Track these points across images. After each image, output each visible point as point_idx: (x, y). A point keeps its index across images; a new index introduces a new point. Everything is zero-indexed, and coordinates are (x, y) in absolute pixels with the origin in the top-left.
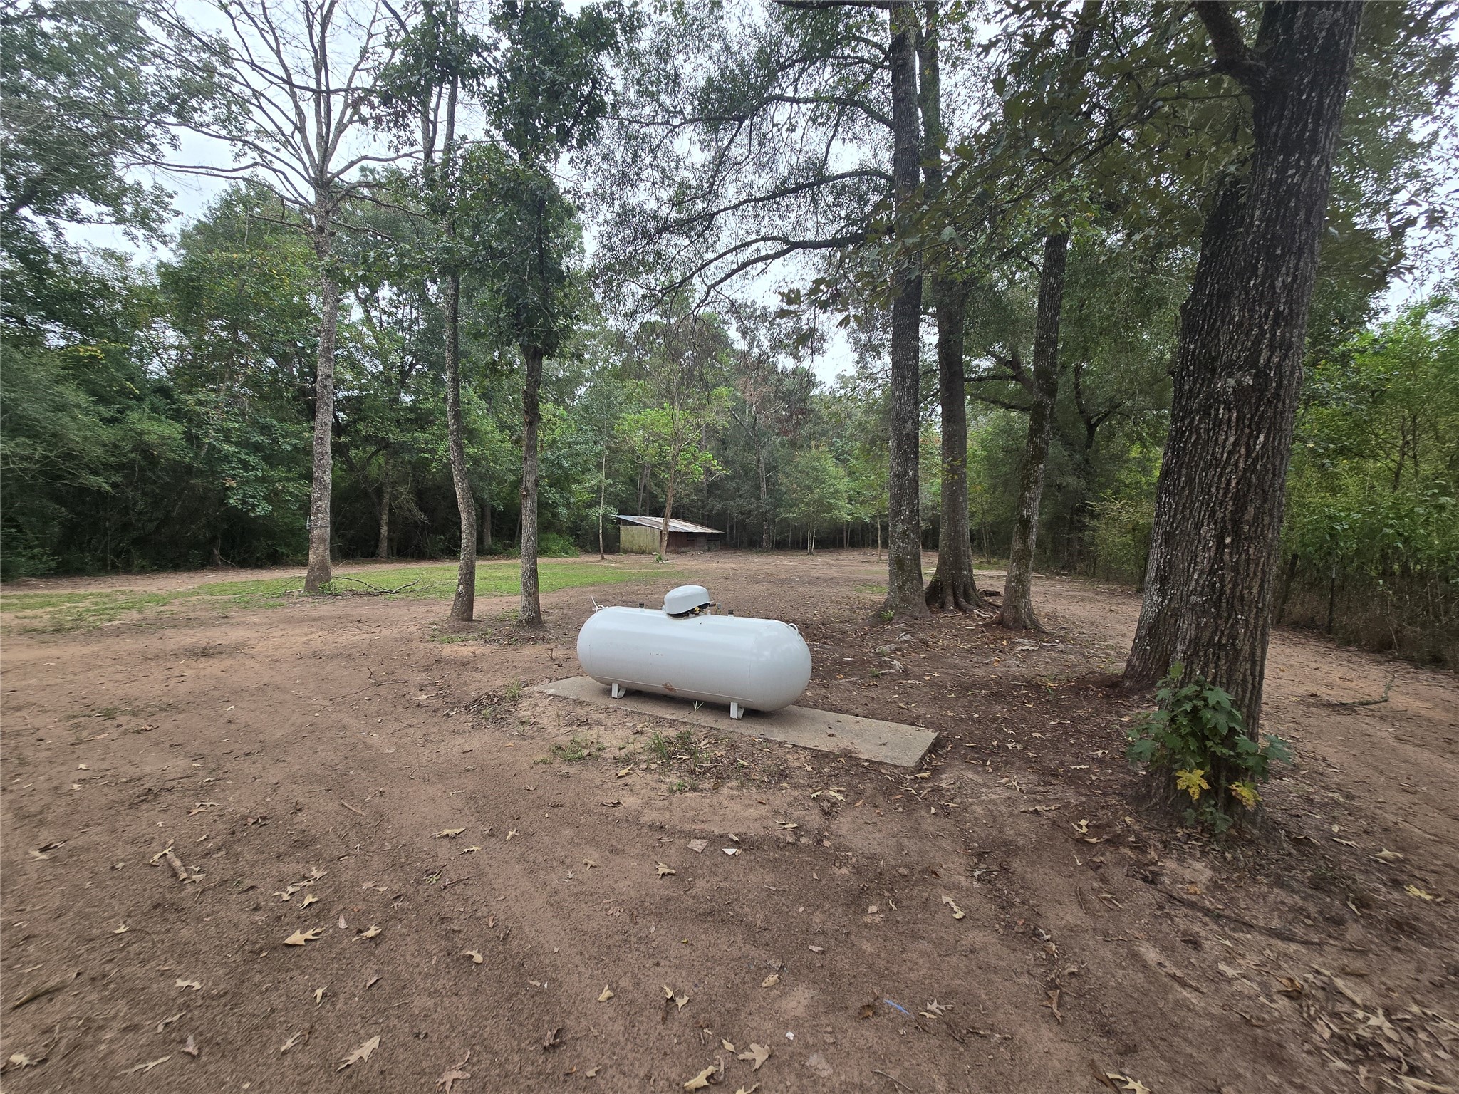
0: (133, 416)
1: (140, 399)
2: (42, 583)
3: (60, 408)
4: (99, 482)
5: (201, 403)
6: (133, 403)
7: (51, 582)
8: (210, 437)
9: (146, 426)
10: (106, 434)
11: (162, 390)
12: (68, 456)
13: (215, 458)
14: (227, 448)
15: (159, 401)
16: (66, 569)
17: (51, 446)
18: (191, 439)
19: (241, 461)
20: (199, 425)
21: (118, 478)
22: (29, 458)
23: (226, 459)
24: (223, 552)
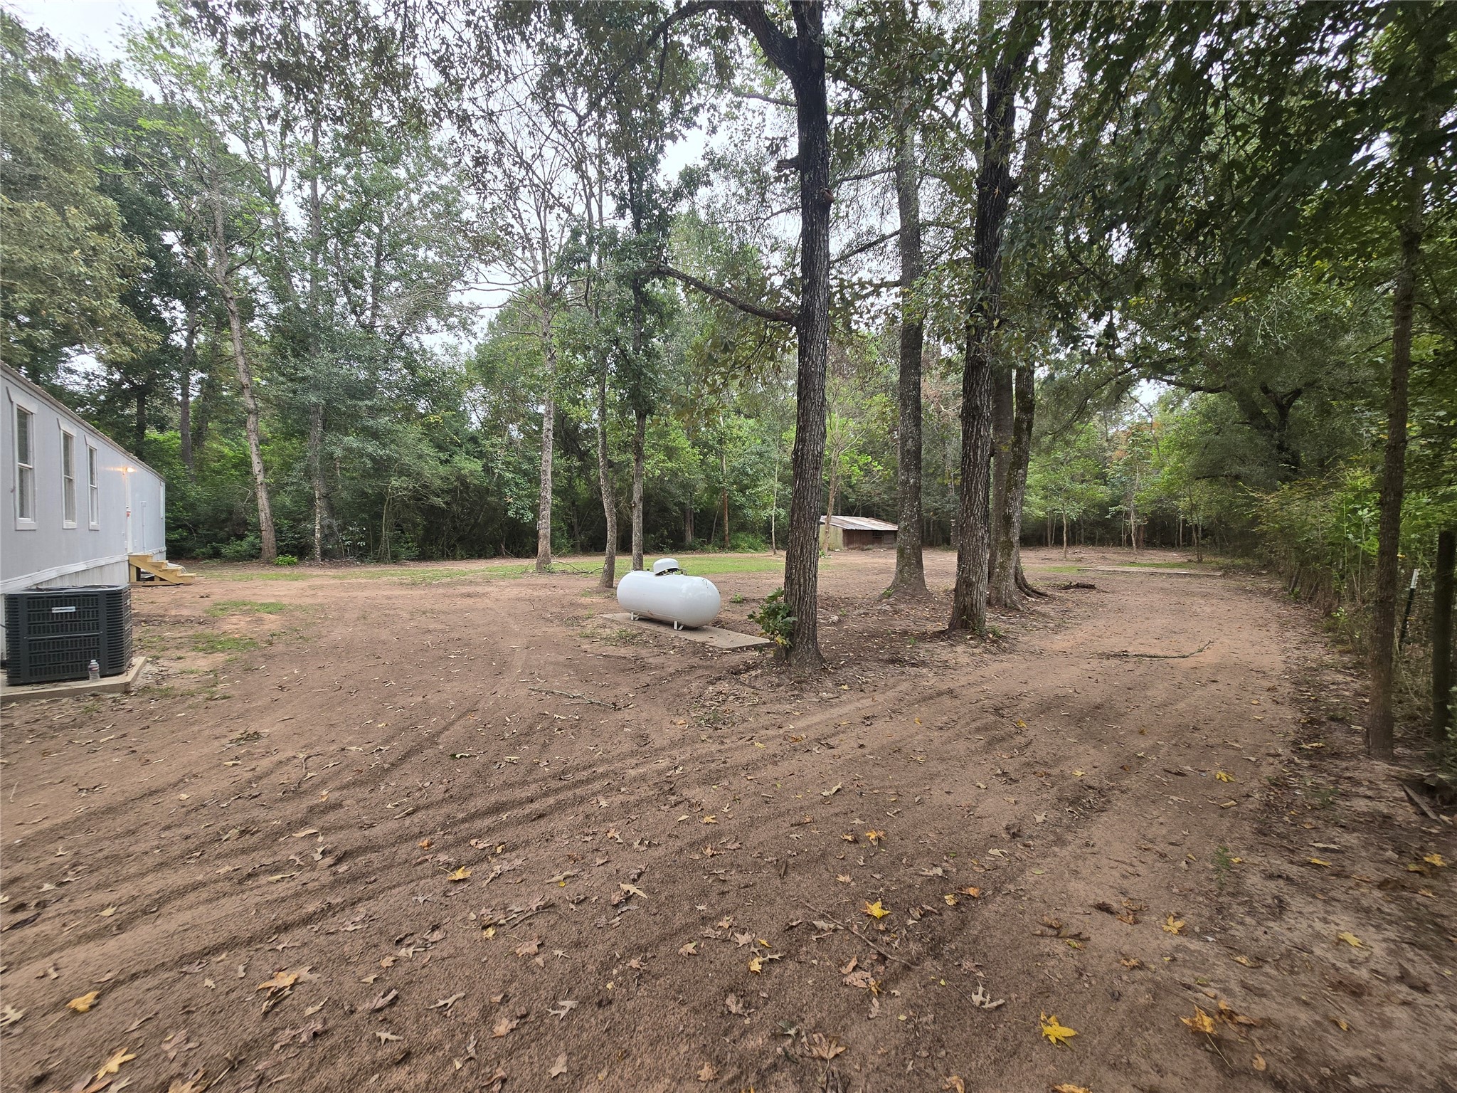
0: (457, 458)
1: (460, 446)
2: (411, 563)
3: (420, 457)
4: (439, 502)
5: (494, 446)
6: (457, 449)
7: (416, 564)
8: (499, 468)
9: (463, 465)
10: (443, 470)
11: (473, 439)
12: (425, 486)
13: (502, 482)
14: (509, 475)
15: (470, 446)
16: (423, 557)
17: (417, 480)
18: (487, 470)
19: (516, 484)
20: (492, 461)
21: (448, 499)
22: (407, 488)
23: (507, 483)
24: (507, 547)
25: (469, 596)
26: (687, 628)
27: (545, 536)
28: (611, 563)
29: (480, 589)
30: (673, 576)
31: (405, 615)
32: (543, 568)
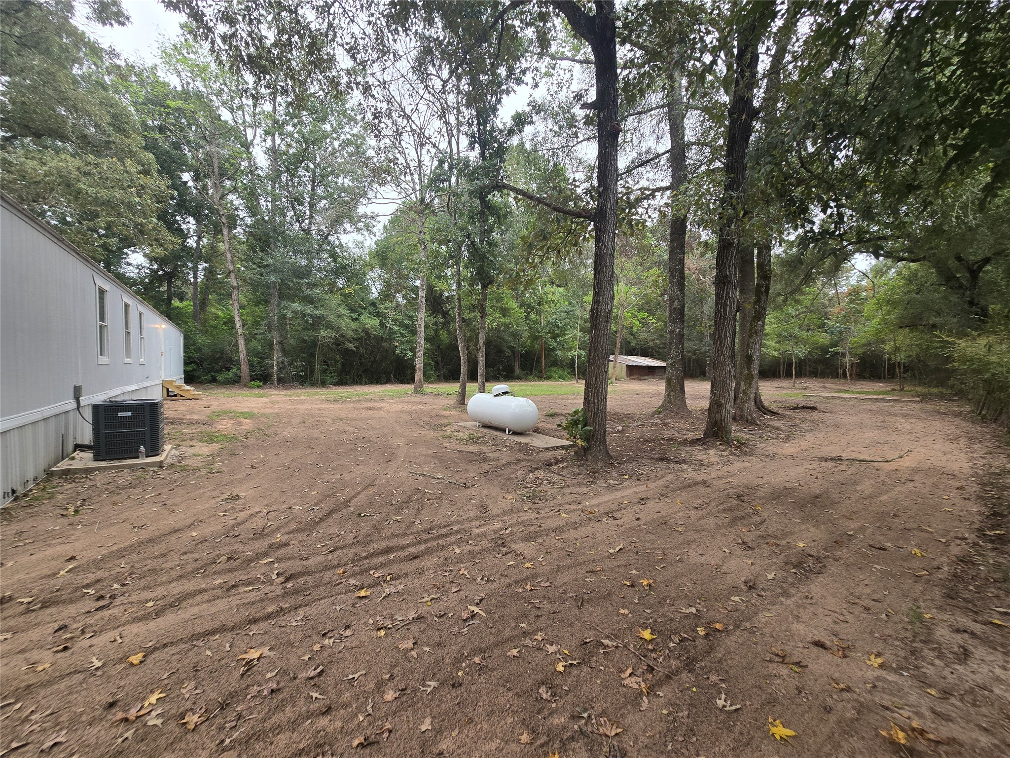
0: (363, 317)
1: (365, 309)
2: (334, 387)
3: (339, 316)
4: (351, 346)
5: (387, 308)
6: (363, 311)
7: (337, 387)
8: (389, 323)
9: (367, 321)
10: (354, 325)
11: (373, 304)
12: (342, 336)
13: (391, 332)
14: (396, 328)
15: (371, 309)
16: (341, 383)
17: (337, 332)
18: (382, 324)
19: (401, 334)
20: (385, 319)
21: (357, 344)
22: (331, 337)
23: (395, 333)
24: (395, 377)
25: (370, 409)
26: (515, 433)
27: (420, 369)
28: (463, 388)
29: (377, 405)
30: (505, 397)
31: (329, 421)
32: (418, 391)
